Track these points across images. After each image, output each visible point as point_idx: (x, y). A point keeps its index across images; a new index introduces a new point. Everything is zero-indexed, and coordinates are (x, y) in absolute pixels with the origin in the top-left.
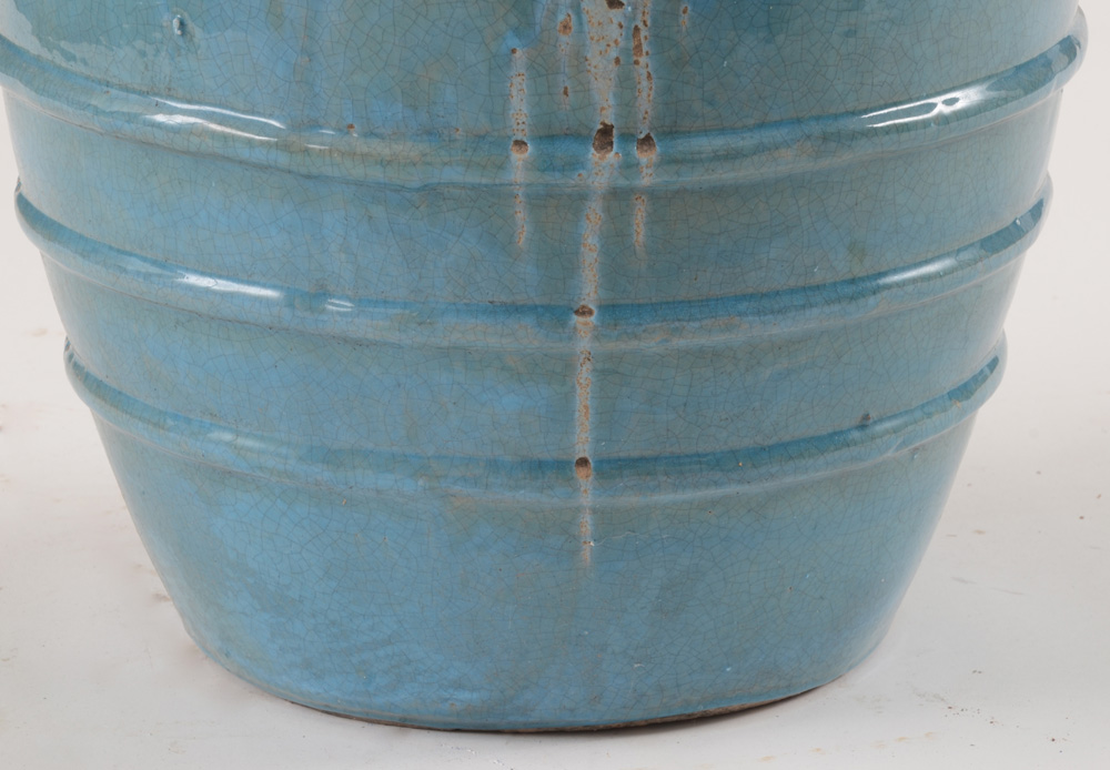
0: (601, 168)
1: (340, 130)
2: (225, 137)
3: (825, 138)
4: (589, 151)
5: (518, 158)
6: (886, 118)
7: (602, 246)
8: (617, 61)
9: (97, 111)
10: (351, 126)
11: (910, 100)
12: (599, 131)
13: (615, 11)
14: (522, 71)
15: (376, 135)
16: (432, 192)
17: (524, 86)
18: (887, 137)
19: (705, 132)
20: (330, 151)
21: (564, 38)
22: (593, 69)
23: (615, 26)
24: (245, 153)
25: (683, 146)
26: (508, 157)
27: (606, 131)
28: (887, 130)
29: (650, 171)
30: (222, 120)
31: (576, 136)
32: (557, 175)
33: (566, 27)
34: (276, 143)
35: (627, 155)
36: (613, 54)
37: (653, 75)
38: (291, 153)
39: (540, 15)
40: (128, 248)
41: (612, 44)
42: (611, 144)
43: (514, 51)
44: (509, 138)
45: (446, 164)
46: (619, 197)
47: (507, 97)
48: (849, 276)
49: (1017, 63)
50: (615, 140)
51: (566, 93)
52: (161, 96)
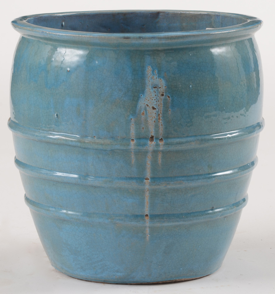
0: (151, 145)
1: (92, 137)
2: (66, 140)
3: (202, 140)
4: (148, 141)
5: (132, 143)
6: (216, 136)
7: (151, 164)
8: (155, 121)
9: (37, 136)
10: (95, 137)
11: (221, 133)
12: (151, 137)
13: (154, 110)
14: (133, 124)
15: (100, 138)
16: (113, 151)
17: (134, 127)
18: (216, 141)
19: (174, 138)
20: (90, 142)
21: (143, 116)
22: (149, 123)
23: (154, 114)
24: (70, 143)
25: (170, 141)
26: (130, 143)
27: (152, 137)
28: (216, 139)
29: (162, 146)
30: (65, 136)
31: (145, 138)
32: (141, 147)
33: (143, 114)
34: (78, 141)
35: (157, 142)
36: (154, 120)
37: (163, 125)
38: (81, 143)
39: (137, 111)
40: (42, 168)
41: (154, 118)
42: (153, 140)
43: (131, 119)
44: (130, 139)
45: (116, 145)
46: (155, 152)
47: (130, 129)
48: (208, 173)
49: (246, 126)
50: (154, 139)
51: (143, 128)
52: (52, 132)
